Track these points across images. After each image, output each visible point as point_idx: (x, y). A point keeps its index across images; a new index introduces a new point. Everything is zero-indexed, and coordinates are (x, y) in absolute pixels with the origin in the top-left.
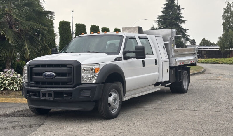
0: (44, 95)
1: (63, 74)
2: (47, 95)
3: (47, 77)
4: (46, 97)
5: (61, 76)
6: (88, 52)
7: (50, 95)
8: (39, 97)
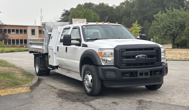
0: (141, 74)
1: (152, 56)
2: (144, 74)
3: (140, 59)
4: (143, 76)
5: (150, 58)
6: (119, 38)
7: (146, 74)
8: (137, 76)
